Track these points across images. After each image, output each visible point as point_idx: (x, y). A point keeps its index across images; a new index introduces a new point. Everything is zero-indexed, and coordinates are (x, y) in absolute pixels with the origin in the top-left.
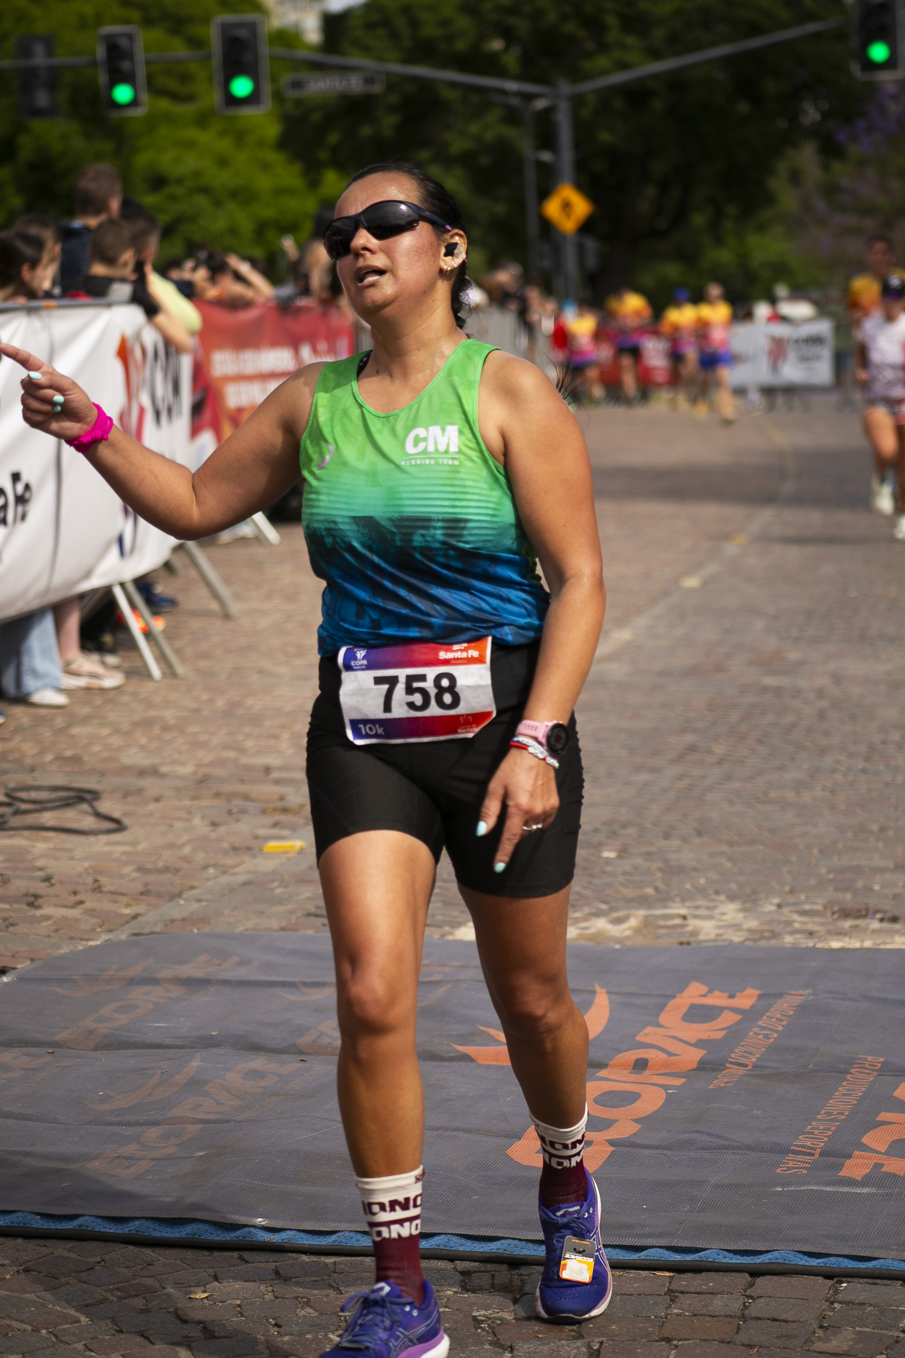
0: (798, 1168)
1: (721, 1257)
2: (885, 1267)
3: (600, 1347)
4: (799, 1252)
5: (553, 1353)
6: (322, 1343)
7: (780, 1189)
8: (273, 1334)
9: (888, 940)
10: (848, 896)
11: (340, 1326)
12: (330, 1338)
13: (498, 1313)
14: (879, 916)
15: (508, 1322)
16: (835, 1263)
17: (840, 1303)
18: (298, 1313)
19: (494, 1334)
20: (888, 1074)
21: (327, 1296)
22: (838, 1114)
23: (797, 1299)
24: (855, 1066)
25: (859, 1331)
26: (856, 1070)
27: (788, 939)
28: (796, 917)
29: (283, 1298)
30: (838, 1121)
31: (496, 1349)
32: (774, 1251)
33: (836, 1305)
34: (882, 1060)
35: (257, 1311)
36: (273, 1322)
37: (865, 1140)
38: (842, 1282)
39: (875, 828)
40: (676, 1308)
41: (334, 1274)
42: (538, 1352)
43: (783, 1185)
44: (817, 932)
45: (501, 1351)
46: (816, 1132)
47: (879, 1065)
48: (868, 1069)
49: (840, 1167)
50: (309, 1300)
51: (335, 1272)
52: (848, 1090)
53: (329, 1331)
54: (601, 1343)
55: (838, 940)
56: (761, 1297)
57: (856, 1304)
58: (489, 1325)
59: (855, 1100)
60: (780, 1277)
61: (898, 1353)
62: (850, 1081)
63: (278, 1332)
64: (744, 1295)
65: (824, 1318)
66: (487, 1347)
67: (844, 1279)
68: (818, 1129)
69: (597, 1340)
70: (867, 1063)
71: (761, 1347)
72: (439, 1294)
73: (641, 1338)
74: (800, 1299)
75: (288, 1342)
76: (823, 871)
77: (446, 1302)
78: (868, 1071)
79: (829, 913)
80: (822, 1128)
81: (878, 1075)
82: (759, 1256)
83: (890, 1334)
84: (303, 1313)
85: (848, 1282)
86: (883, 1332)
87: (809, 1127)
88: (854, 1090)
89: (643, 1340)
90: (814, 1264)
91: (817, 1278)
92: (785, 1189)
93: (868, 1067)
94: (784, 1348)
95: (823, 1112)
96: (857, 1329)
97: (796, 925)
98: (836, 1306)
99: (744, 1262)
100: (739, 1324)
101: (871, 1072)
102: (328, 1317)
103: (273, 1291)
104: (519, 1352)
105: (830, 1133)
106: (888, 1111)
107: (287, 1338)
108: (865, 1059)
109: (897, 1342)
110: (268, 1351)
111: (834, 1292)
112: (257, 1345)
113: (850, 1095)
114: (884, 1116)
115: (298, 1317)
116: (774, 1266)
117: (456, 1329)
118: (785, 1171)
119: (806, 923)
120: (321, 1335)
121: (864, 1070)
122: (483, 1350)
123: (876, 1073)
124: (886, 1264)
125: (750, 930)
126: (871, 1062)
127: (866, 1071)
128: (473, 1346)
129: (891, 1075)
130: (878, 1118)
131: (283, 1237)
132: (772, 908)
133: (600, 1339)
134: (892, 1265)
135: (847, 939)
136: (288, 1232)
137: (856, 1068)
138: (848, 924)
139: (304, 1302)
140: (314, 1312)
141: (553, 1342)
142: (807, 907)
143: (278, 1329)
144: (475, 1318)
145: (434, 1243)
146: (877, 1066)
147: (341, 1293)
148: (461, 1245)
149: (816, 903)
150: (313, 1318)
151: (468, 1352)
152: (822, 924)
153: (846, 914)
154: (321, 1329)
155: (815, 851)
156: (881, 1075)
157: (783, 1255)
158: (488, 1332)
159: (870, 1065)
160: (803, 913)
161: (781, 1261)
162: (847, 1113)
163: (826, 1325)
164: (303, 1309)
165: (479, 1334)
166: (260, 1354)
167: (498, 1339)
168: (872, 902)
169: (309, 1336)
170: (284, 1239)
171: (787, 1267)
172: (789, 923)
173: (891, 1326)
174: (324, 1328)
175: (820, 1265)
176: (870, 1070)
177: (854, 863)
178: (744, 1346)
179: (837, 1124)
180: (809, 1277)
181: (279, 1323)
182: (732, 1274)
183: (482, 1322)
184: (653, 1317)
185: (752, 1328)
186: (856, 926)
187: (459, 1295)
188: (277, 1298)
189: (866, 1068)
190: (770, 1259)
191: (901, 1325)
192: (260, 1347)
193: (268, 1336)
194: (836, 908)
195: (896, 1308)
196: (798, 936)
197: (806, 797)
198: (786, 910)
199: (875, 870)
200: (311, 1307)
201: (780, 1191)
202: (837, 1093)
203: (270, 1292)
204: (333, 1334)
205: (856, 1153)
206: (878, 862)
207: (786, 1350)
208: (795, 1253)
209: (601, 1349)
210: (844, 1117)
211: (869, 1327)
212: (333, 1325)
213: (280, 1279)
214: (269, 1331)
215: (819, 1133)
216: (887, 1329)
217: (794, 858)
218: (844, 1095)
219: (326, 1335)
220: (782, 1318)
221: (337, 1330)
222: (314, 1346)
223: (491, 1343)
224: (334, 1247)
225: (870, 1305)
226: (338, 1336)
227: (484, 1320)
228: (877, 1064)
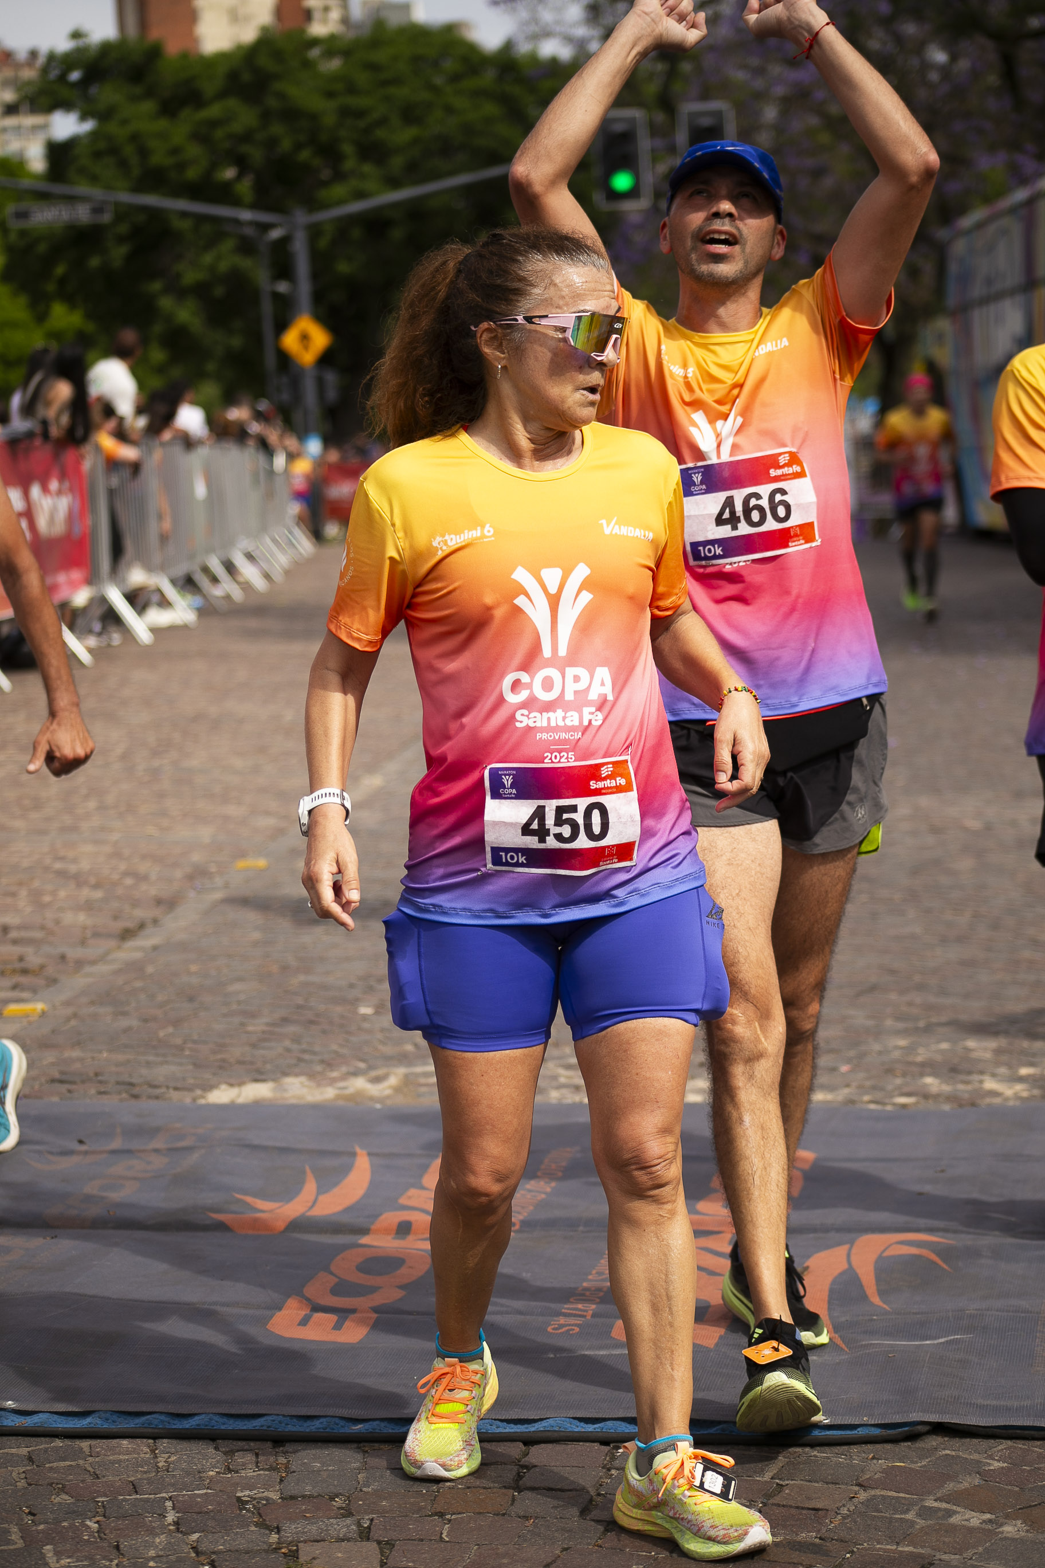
0: (571, 1325)
1: (494, 1427)
3: (371, 1524)
4: (574, 1418)
5: (321, 1533)
6: (78, 1530)
7: (552, 1356)
8: (27, 1523)
11: (97, 1512)
12: (87, 1525)
13: (263, 1492)
15: (274, 1502)
16: (612, 1428)
18: (52, 1500)
19: (260, 1515)
21: (83, 1481)
23: (573, 1466)
27: (552, 1095)
28: (558, 1072)
29: (36, 1485)
31: (263, 1531)
32: (548, 1418)
35: (9, 1499)
36: (27, 1511)
41: (90, 1458)
42: (306, 1533)
43: (556, 1350)
45: (268, 1532)
46: (588, 1293)
49: (612, 1330)
50: (64, 1486)
51: (91, 1456)
53: (86, 1518)
54: (372, 1520)
56: (536, 1466)
58: (254, 1506)
60: (555, 1444)
63: (33, 1521)
64: (519, 1465)
65: (601, 1485)
66: (253, 1528)
68: (589, 1290)
69: (367, 1517)
71: (536, 1518)
72: (201, 1475)
73: (413, 1514)
74: (576, 1466)
75: (43, 1532)
77: (208, 1484)
80: (593, 1289)
82: (533, 1425)
84: (58, 1500)
89: (415, 1516)
90: (590, 1430)
91: (593, 1444)
92: (558, 1356)
94: (561, 1518)
98: (613, 1473)
99: (518, 1431)
100: (513, 1495)
102: (85, 1503)
103: (26, 1478)
104: (286, 1533)
105: (601, 1294)
107: (42, 1527)
110: (22, 1541)
111: (610, 1459)
112: (11, 1536)
115: (53, 1505)
116: (549, 1434)
117: (220, 1511)
118: (556, 1329)
120: (78, 1522)
122: (249, 1532)
128: (237, 1528)
131: (36, 1421)
133: (371, 1516)
136: (41, 1415)
139: (59, 1488)
140: (70, 1498)
141: (322, 1521)
143: (32, 1517)
144: (239, 1499)
145: (194, 1423)
147: (98, 1478)
148: (224, 1424)
150: (69, 1504)
151: (232, 1535)
154: (78, 1516)
157: (558, 1422)
158: (253, 1513)
161: (557, 1429)
164: (58, 1496)
165: (244, 1516)
166: (13, 1544)
167: (264, 1520)
169: (65, 1524)
170: (36, 1423)
171: (562, 1434)
174: (82, 1515)
175: (596, 1430)
178: (519, 1517)
180: (585, 1444)
181: (33, 1511)
182: (506, 1443)
183: (247, 1502)
184: (424, 1491)
185: (528, 1499)
187: (221, 1475)
188: (29, 1484)
190: (545, 1427)
192: (13, 1537)
193: (21, 1525)
200: (67, 1493)
201: (552, 1358)
203: (22, 1479)
204: (91, 1521)
207: (563, 1520)
208: (571, 1420)
209: (372, 1527)
212: (90, 1511)
213: (33, 1464)
214: (22, 1520)
215: (591, 1294)
219: (82, 1522)
220: (559, 1487)
221: (94, 1517)
222: (70, 1534)
223: (257, 1525)
224: (90, 1430)
226: (95, 1523)
227: (248, 1501)
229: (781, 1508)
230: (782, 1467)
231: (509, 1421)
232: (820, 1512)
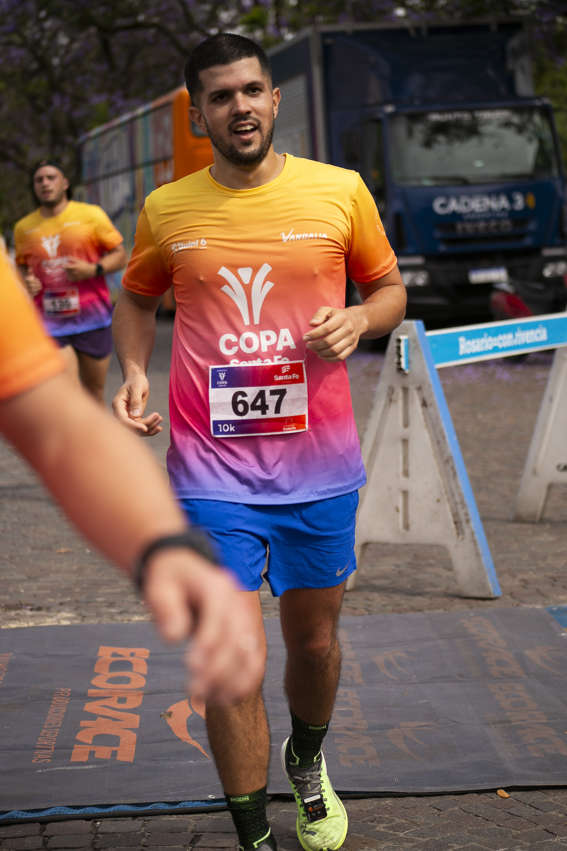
0: (45, 758)
1: (20, 815)
2: (120, 810)
4: (67, 806)
7: (40, 771)
9: (42, 621)
10: (7, 597)
14: (29, 607)
16: (90, 811)
17: (100, 834)
20: (76, 698)
22: (55, 724)
23: (75, 834)
24: (54, 695)
26: (56, 698)
30: (57, 728)
32: (52, 808)
34: (70, 690)
37: (77, 738)
38: (97, 822)
40: (4, 848)
43: (42, 768)
46: (47, 736)
47: (69, 693)
49: (70, 755)
52: (56, 710)
55: (12, 623)
56: (52, 836)
57: (110, 834)
59: (62, 715)
62: (55, 704)
64: (42, 836)
65: (95, 844)
67: (97, 820)
68: (47, 734)
70: (61, 692)
74: (77, 834)
80: (49, 733)
81: (70, 699)
82: (43, 812)
83: (137, 848)
85: (101, 821)
87: (42, 733)
88: (59, 709)
90: (78, 813)
91: (82, 821)
92: (44, 771)
93: (62, 695)
95: (46, 724)
98: (99, 836)
99: (35, 816)
101: (65, 698)
105: (56, 735)
106: (84, 720)
108: (60, 690)
111: (94, 828)
113: (58, 712)
114: (83, 723)
116: (54, 817)
118: (37, 761)
121: (60, 697)
123: (68, 698)
124: (121, 808)
126: (64, 692)
127: (62, 697)
129: (78, 699)
130: (81, 725)
134: (124, 808)
135: (17, 622)
137: (56, 696)
138: (13, 613)
153: (9, 607)
156: (72, 699)
157: (59, 809)
161: (58, 813)
162: (60, 723)
163: (98, 848)
168: (22, 600)
171: (61, 816)
175: (81, 813)
179: (58, 730)
180: (77, 821)
182: (30, 824)
190: (51, 813)
191: (141, 843)
195: (134, 833)
199: (17, 581)
201: (41, 772)
202: (49, 712)
205: (75, 746)
206: (17, 576)
208: (65, 807)
210: (60, 725)
211: (123, 846)
216: (134, 846)
218: (54, 713)
220: (70, 847)
225: (119, 833)
228: (67, 693)
229: (203, 849)
230: (195, 825)
231: (28, 811)
232: (226, 849)
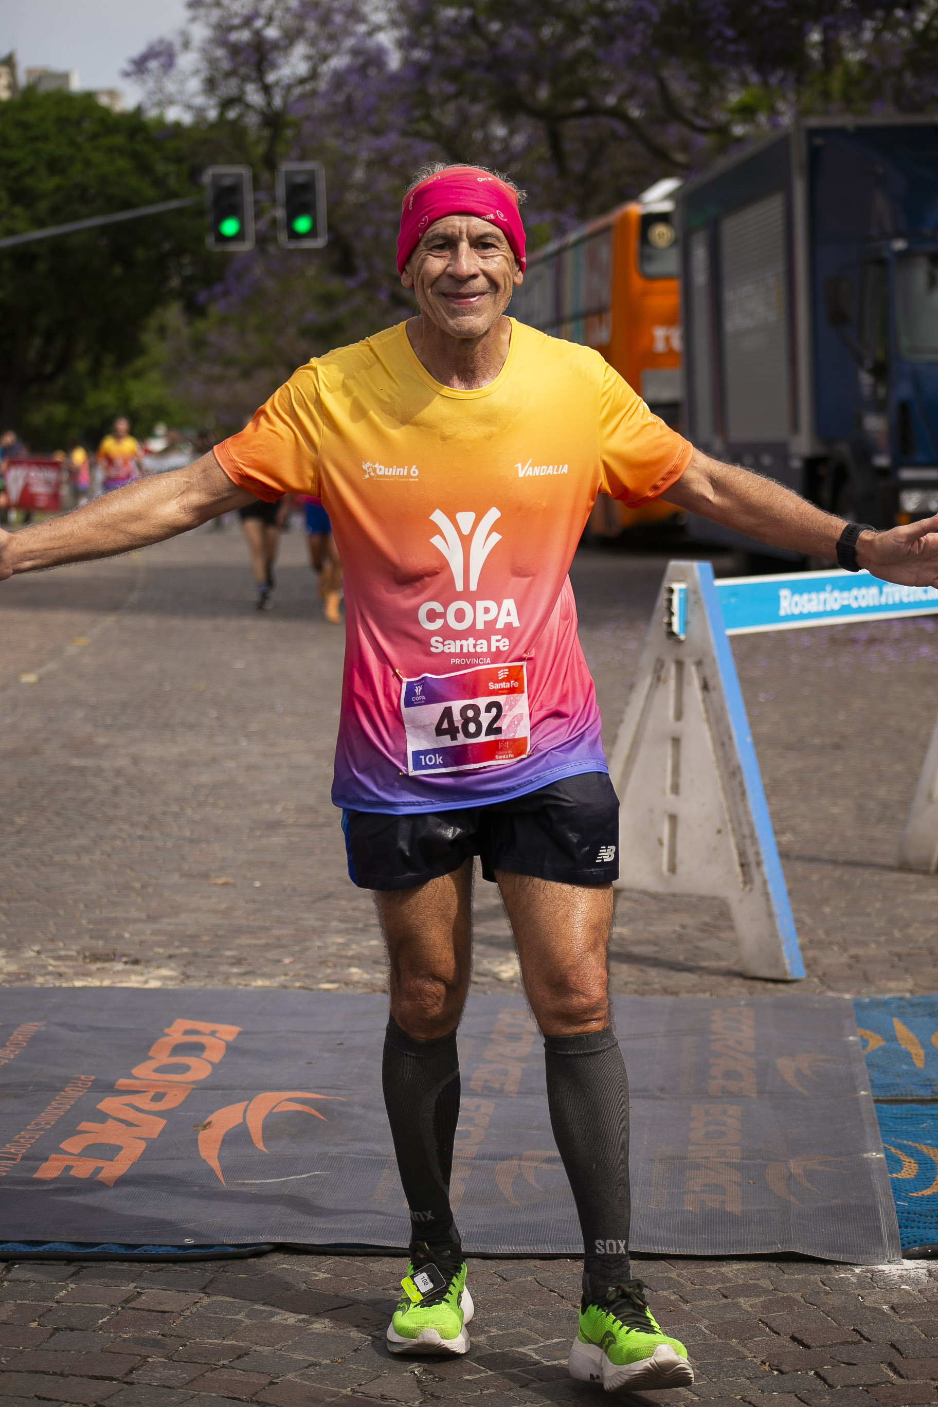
2: (53, 1250)
9: (125, 979)
10: (101, 943)
14: (125, 959)
17: (9, 1281)
20: (96, 1090)
22: (46, 1124)
24: (70, 1085)
25: (19, 1304)
26: (69, 1088)
27: (40, 980)
28: (52, 962)
30: (43, 1130)
33: (5, 1283)
34: (93, 1078)
37: (62, 1146)
38: (16, 1264)
39: (137, 885)
44: (65, 973)
46: (22, 1140)
47: (90, 1083)
48: (81, 1087)
49: (36, 1169)
52: (59, 1104)
55: (82, 980)
59: (63, 1112)
61: (48, 1320)
62: (62, 1097)
67: (16, 1262)
68: (24, 1138)
70: (80, 1082)
76: (84, 922)
78: (81, 1089)
79: (80, 958)
80: (28, 1136)
81: (88, 1092)
85: (19, 1264)
86: (40, 1303)
87: (18, 1136)
88: (64, 1104)
93: (81, 1086)
95: (33, 1122)
96: (18, 1301)
97: (50, 968)
105: (33, 1141)
106: (88, 1121)
108: (81, 1078)
109: (50, 1310)
113: (59, 1108)
114: (85, 1125)
119: (59, 966)
121: (76, 1089)
123: (86, 1090)
125: (9, 974)
126: (84, 1081)
127: (79, 1089)
129: (99, 1092)
130: (79, 1128)
132: (32, 954)
135: (90, 979)
137: (70, 1086)
138: (94, 967)
142: (63, 953)
146: (87, 1084)
149: (71, 950)
152: (73, 967)
153: (96, 958)
155: (81, 906)
156: (90, 1092)
159: (82, 1084)
160: (58, 958)
162: (53, 1123)
168: (120, 948)
172: (44, 967)
173: (48, 1298)
176: (82, 1088)
177: (113, 915)
179: (42, 1133)
186: (103, 969)
189: (78, 1087)
194: (87, 954)
196: (48, 977)
197: (85, 860)
198: (43, 956)
199: (128, 921)
202: (49, 1107)
205: (53, 1155)
206: (134, 913)
210: (50, 1126)
215: (24, 1141)
216: (43, 1301)
217: (61, 912)
218: (55, 1108)
225: (34, 1282)
228: (89, 1083)
